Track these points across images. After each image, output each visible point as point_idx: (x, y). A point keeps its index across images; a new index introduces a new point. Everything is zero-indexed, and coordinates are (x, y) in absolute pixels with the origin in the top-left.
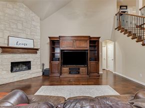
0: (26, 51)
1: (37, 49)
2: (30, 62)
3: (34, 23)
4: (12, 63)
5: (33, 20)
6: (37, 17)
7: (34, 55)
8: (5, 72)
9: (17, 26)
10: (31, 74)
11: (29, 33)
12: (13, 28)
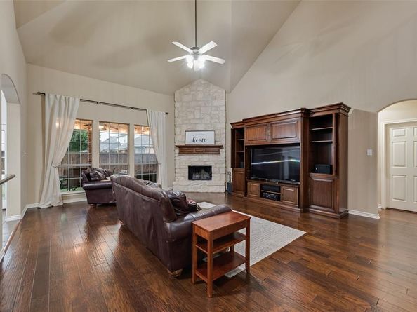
0: (204, 149)
1: (221, 147)
2: (210, 167)
3: (215, 103)
4: (189, 167)
5: (215, 99)
6: (220, 91)
7: (216, 156)
8: (182, 178)
9: (194, 115)
10: (209, 186)
11: (208, 122)
12: (190, 120)
